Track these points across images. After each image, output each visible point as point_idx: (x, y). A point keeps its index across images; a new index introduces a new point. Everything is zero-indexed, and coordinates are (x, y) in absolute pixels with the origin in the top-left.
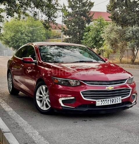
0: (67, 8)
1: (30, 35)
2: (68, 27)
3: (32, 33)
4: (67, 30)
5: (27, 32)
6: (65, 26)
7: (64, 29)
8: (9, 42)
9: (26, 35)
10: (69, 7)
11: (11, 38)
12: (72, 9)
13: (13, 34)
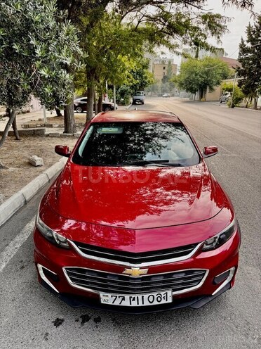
0: (245, 43)
1: (205, 76)
2: (243, 66)
3: (207, 73)
4: (242, 70)
5: (202, 73)
6: (240, 65)
7: (239, 68)
8: (183, 84)
9: (201, 76)
10: (248, 42)
11: (185, 80)
12: (252, 44)
13: (187, 76)
